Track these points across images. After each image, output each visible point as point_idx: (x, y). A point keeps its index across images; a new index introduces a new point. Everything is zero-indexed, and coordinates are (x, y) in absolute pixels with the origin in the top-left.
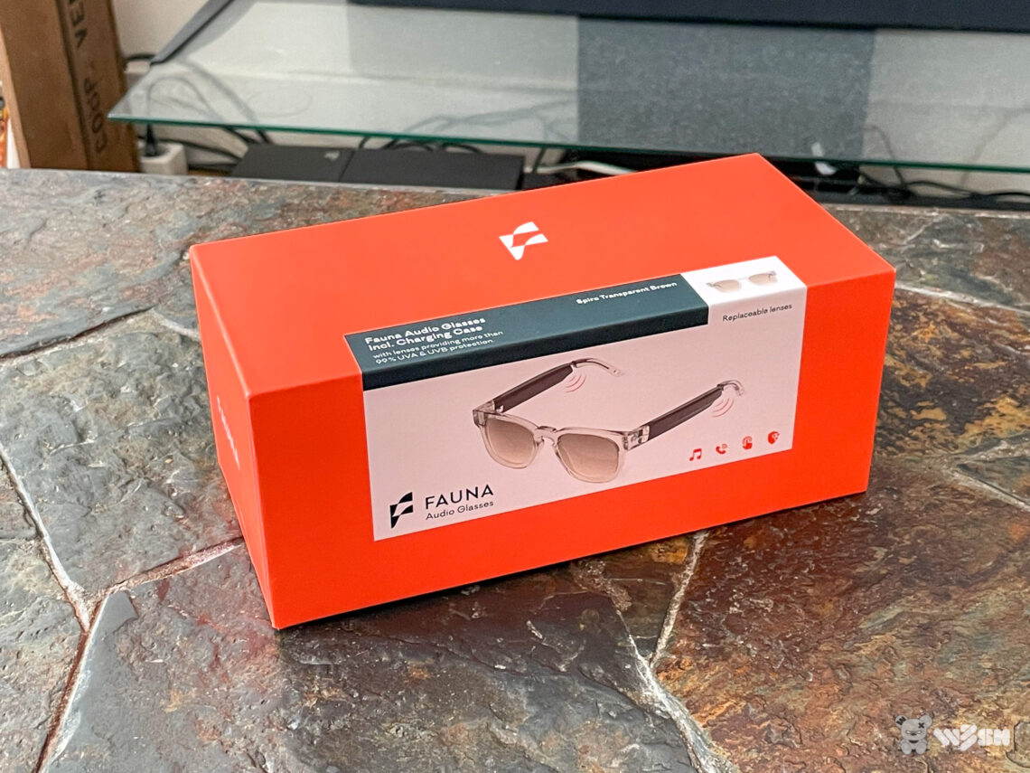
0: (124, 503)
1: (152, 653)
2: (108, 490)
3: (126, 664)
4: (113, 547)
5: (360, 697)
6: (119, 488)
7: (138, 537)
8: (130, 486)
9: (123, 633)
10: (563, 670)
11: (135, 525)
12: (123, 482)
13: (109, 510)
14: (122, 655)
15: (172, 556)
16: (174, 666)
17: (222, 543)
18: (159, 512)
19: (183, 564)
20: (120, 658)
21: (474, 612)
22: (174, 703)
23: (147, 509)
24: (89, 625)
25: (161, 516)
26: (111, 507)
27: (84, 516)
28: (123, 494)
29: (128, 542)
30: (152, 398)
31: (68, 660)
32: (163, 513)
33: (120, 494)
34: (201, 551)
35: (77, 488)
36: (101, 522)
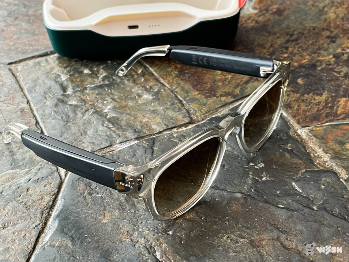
0: (84, 120)
1: (96, 191)
2: (76, 114)
3: (83, 196)
4: (78, 140)
5: (206, 219)
6: (82, 113)
7: (90, 135)
8: (87, 113)
9: (81, 181)
10: (316, 209)
11: (89, 130)
12: (84, 110)
13: (76, 123)
14: (80, 192)
15: (107, 145)
16: (107, 198)
17: (132, 139)
18: (101, 124)
19: (112, 149)
20: (79, 194)
21: (263, 177)
22: (107, 218)
23: (95, 123)
24: (64, 176)
25: (102, 126)
26: (77, 122)
27: (64, 125)
28: (84, 116)
29: (85, 138)
30: (99, 75)
31: (52, 193)
32: (103, 125)
33: (82, 116)
34: (121, 143)
35: (62, 113)
36: (72, 128)
